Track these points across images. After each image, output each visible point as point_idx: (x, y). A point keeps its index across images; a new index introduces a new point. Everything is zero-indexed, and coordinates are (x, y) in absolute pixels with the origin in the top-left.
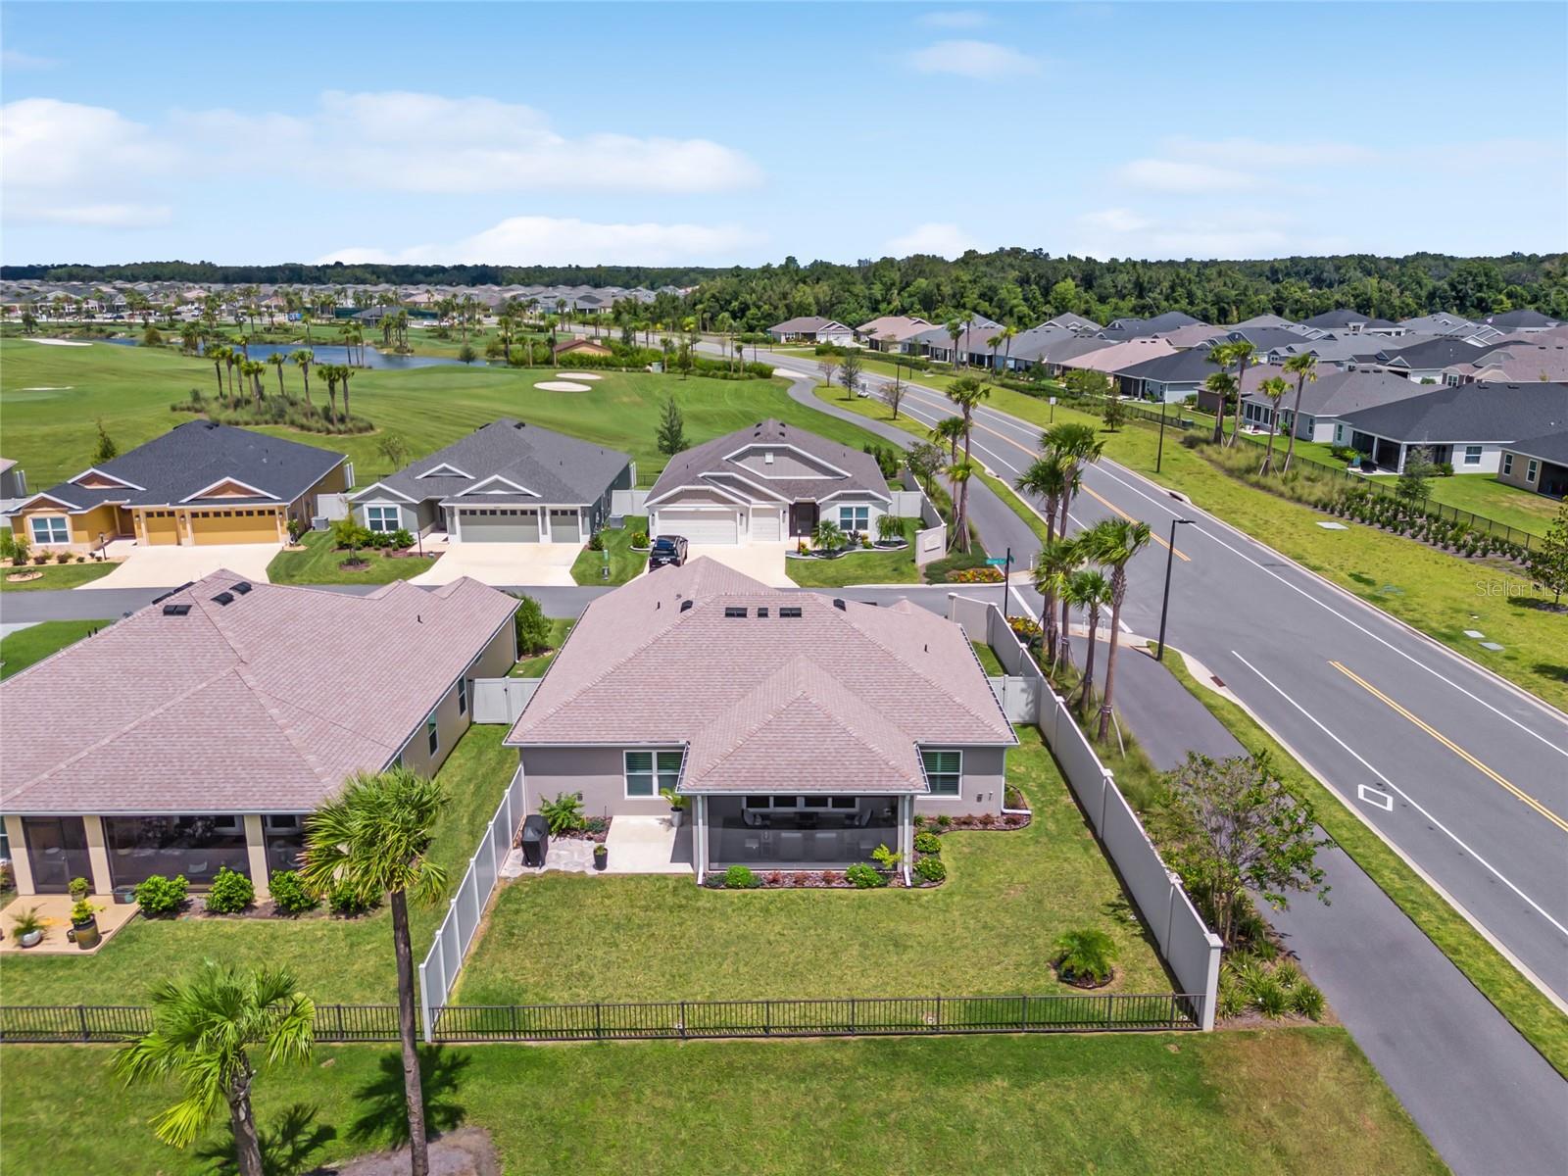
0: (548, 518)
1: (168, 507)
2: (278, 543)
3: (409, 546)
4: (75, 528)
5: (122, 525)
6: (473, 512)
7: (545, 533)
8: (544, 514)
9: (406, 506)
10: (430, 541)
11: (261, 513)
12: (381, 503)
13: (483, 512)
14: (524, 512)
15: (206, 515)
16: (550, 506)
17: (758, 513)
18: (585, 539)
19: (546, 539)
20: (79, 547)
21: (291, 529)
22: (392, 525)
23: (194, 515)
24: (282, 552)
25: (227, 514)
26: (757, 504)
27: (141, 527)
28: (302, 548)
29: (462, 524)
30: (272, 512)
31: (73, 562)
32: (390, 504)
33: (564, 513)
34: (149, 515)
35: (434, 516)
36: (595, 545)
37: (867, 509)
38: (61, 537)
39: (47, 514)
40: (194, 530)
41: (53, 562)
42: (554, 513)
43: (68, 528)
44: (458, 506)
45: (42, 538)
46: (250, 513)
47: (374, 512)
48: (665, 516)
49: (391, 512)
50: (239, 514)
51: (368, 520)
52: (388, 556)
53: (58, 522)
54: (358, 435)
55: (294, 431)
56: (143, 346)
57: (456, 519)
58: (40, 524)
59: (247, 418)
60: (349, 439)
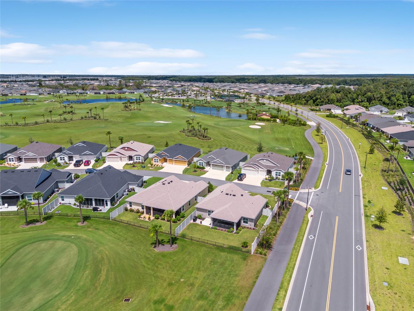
0: (225, 167)
1: (171, 159)
2: (185, 166)
3: (204, 169)
4: (159, 161)
5: (166, 161)
6: (214, 165)
7: (225, 169)
9: (205, 162)
10: (207, 168)
11: (184, 161)
13: (216, 165)
14: (222, 166)
15: (177, 160)
16: (226, 165)
17: (260, 171)
18: (231, 171)
19: (225, 171)
20: (159, 164)
21: (187, 164)
22: (202, 165)
23: (175, 160)
24: (186, 168)
25: (179, 161)
26: (260, 169)
27: (168, 161)
28: (189, 167)
29: (212, 166)
30: (185, 161)
31: (158, 166)
32: (202, 162)
33: (228, 167)
34: (169, 160)
35: (208, 164)
36: (232, 173)
37: (280, 173)
38: (157, 162)
39: (156, 158)
40: (175, 163)
41: (156, 166)
43: (158, 161)
44: (212, 164)
45: (155, 162)
46: (182, 161)
48: (244, 169)
49: (202, 163)
50: (181, 161)
51: (199, 164)
52: (200, 170)
53: (157, 160)
54: (208, 140)
55: (197, 139)
56: (181, 107)
57: (212, 165)
58: (155, 160)
59: (191, 135)
60: (206, 141)
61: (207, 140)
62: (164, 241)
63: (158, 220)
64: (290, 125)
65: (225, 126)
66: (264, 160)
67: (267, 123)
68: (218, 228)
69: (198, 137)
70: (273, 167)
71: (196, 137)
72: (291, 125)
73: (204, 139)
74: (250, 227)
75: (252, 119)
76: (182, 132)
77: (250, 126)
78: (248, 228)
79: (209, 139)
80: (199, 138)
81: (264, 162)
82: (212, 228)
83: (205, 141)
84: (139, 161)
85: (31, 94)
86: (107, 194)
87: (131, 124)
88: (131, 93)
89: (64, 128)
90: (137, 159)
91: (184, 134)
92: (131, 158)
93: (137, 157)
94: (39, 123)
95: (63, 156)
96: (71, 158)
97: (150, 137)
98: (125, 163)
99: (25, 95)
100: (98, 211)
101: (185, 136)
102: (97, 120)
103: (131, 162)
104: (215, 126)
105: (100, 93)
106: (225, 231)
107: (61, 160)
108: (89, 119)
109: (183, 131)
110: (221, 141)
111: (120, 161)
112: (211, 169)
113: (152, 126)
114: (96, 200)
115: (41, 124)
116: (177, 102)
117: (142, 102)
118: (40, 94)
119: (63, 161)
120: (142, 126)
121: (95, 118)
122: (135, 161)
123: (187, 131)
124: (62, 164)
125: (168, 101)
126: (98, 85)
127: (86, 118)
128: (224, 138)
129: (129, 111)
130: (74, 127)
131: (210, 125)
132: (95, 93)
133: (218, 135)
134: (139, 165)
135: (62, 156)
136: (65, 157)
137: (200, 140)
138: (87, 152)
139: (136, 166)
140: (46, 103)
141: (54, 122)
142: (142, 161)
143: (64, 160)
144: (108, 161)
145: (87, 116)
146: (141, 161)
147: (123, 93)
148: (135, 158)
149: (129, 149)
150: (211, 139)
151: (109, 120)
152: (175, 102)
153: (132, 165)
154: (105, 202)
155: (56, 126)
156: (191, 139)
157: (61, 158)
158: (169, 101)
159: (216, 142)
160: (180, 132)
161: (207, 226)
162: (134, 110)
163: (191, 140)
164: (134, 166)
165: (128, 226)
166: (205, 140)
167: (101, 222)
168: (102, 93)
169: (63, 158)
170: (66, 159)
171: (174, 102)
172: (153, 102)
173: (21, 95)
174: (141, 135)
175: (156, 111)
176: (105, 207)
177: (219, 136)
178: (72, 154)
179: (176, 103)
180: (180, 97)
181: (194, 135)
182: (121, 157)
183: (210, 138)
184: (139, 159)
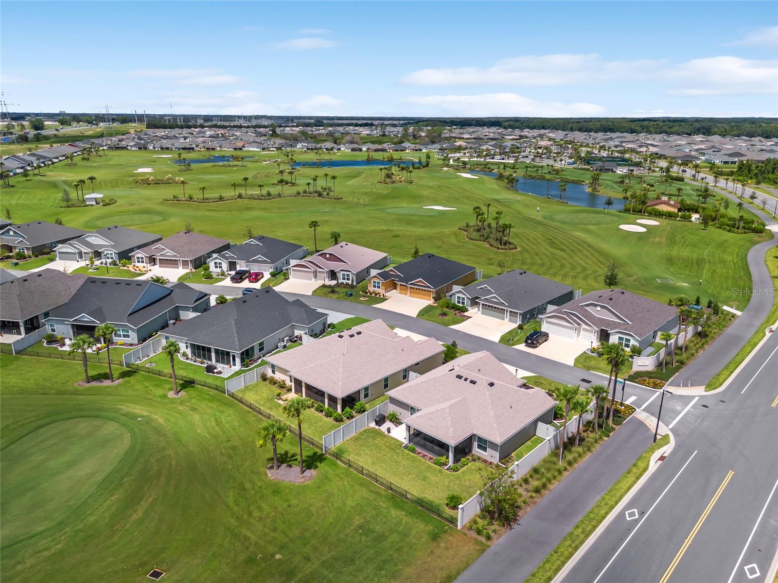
0: (508, 313)
1: (404, 284)
2: (426, 302)
3: (464, 312)
5: (394, 287)
6: (486, 305)
7: (507, 318)
8: (507, 311)
9: (468, 298)
10: (472, 311)
11: (428, 291)
12: (461, 295)
13: (489, 306)
14: (501, 309)
15: (414, 288)
16: (509, 309)
17: (584, 330)
18: (519, 323)
19: (507, 320)
20: (381, 291)
21: (433, 298)
22: (463, 303)
23: (411, 288)
24: (429, 305)
25: (419, 289)
26: (584, 326)
27: (398, 288)
28: (436, 305)
29: (482, 308)
30: (430, 291)
31: (378, 296)
32: (464, 296)
33: (514, 312)
34: (401, 285)
35: (474, 302)
36: (520, 327)
37: (630, 340)
38: (379, 287)
39: (377, 280)
40: (410, 292)
41: (373, 295)
42: (511, 312)
43: (381, 285)
44: (482, 302)
45: (374, 286)
46: (425, 290)
47: (459, 298)
48: (548, 322)
49: (463, 299)
50: (422, 290)
51: (456, 300)
52: (455, 314)
53: (379, 283)
54: (509, 251)
55: (488, 246)
56: (496, 179)
57: (481, 306)
58: (374, 282)
59: (476, 238)
60: (504, 253)
61: (506, 249)
62: (295, 458)
63: (311, 409)
64: (721, 228)
65: (564, 223)
66: (596, 305)
67: (665, 221)
68: (419, 450)
69: (489, 242)
70: (614, 325)
71: (485, 243)
72: (724, 229)
73: (500, 247)
74: (490, 460)
75: (634, 211)
76: (463, 230)
77: (622, 227)
78: (485, 461)
79: (510, 249)
80: (491, 245)
81: (597, 312)
82: (406, 447)
83: (501, 253)
84: (348, 281)
85: (251, 149)
86: (237, 343)
87: (377, 210)
88: (417, 150)
89: (261, 209)
90: (344, 279)
91: (466, 233)
92: (333, 275)
93: (344, 275)
94: (226, 199)
95: (220, 261)
96: (232, 266)
97: (397, 236)
98: (320, 283)
99: (240, 149)
100: (214, 373)
101: (465, 238)
102: (324, 197)
103: (334, 283)
104: (545, 220)
105: (361, 150)
106: (431, 459)
107: (216, 267)
108: (309, 195)
109: (465, 228)
110: (537, 254)
111: (313, 280)
112: (480, 313)
113: (414, 215)
114: (217, 351)
115: (228, 201)
116: (493, 170)
117: (424, 167)
118: (263, 149)
119: (219, 270)
120: (396, 214)
121: (320, 195)
122: (340, 282)
123: (472, 229)
124: (215, 276)
125: (475, 166)
126: (368, 135)
127: (304, 195)
128: (548, 247)
129: (390, 184)
130: (279, 208)
131: (532, 219)
132: (353, 150)
133: (540, 241)
134: (344, 290)
135: (218, 261)
136: (223, 263)
137: (493, 248)
138: (260, 257)
139: (337, 292)
140: (264, 165)
141: (250, 198)
142: (352, 281)
143: (221, 267)
144: (293, 277)
145: (307, 191)
146: (350, 282)
147: (402, 150)
148: (340, 275)
149: (333, 258)
150: (516, 248)
151: (344, 199)
152: (489, 168)
153: (330, 290)
154: (231, 358)
155: (249, 206)
156: (474, 245)
157: (216, 263)
158: (479, 166)
159: (526, 255)
160: (459, 229)
161: (398, 441)
162: (400, 182)
163: (474, 247)
164: (333, 292)
165: (249, 412)
166: (502, 249)
167: (207, 397)
168: (364, 149)
169: (219, 263)
170: (225, 266)
171: (486, 169)
172: (445, 169)
173: (235, 149)
174: (383, 231)
175: (438, 186)
176: (231, 367)
177: (539, 243)
178: (235, 259)
179: (491, 171)
180: (503, 159)
181: (482, 238)
182: (315, 273)
183: (513, 247)
184: (348, 279)
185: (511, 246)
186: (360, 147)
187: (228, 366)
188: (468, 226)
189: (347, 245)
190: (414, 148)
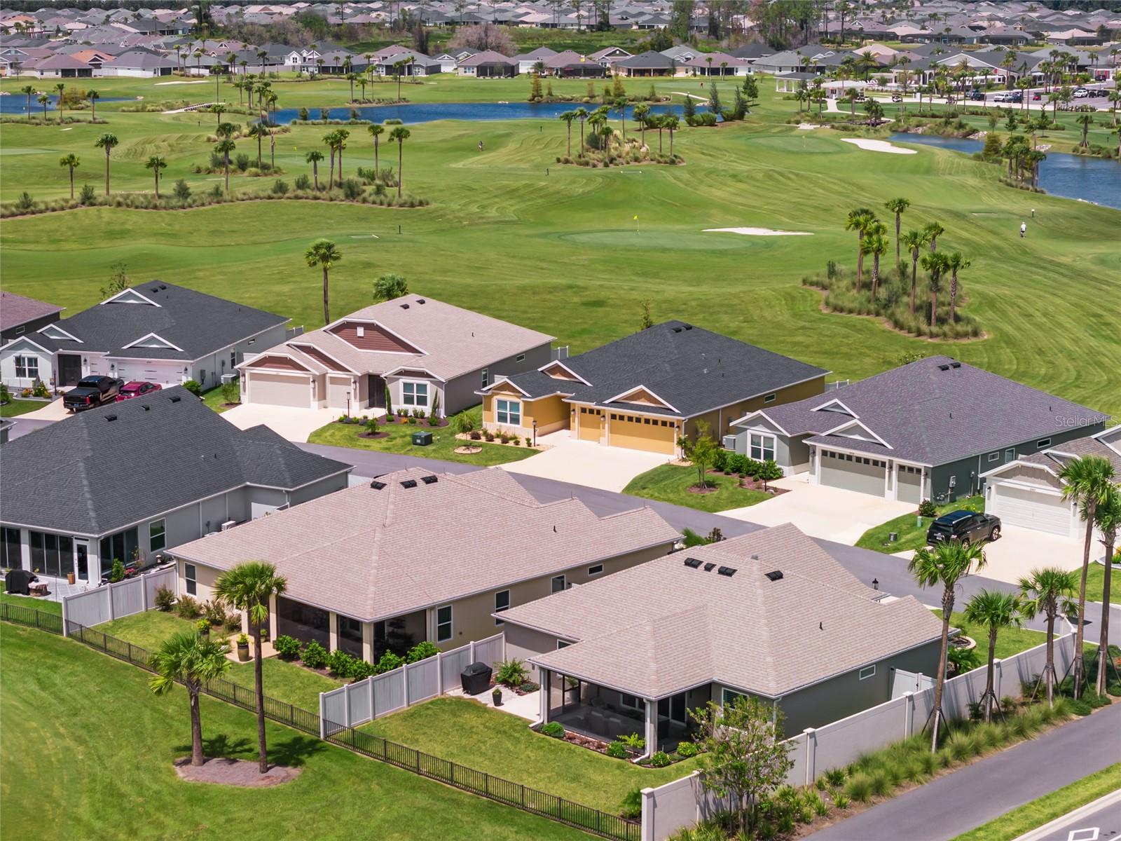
0: (894, 473)
1: (593, 405)
2: (666, 455)
3: (771, 479)
4: (525, 414)
5: (564, 416)
6: (833, 455)
7: (890, 488)
8: (891, 468)
9: (781, 437)
11: (664, 423)
12: (761, 431)
13: (841, 456)
14: (876, 463)
15: (622, 418)
16: (898, 461)
18: (921, 500)
19: (891, 495)
20: (523, 430)
21: (680, 442)
22: (769, 455)
23: (613, 417)
24: (663, 465)
25: (638, 420)
27: (575, 422)
28: (688, 463)
29: (823, 465)
30: (672, 425)
31: (511, 443)
32: (769, 433)
33: (911, 469)
34: (584, 410)
35: (801, 453)
36: (924, 510)
38: (515, 420)
39: (508, 397)
40: (612, 431)
41: (498, 441)
42: (902, 468)
43: (521, 413)
44: (820, 446)
45: (502, 418)
46: (655, 422)
47: (756, 439)
48: (1003, 491)
49: (769, 441)
50: (647, 421)
51: (749, 446)
53: (515, 406)
54: (951, 341)
55: (888, 326)
56: (978, 158)
57: (818, 459)
58: (502, 404)
59: (855, 305)
60: (935, 346)
62: (246, 747)
63: (293, 664)
68: (571, 731)
69: (891, 317)
73: (924, 327)
76: (818, 284)
79: (958, 335)
80: (898, 324)
82: (538, 729)
83: (928, 346)
84: (419, 408)
85: (122, 73)
86: (92, 514)
87: (545, 235)
88: (714, 72)
89: (155, 234)
90: (408, 400)
91: (822, 295)
92: (375, 389)
93: (408, 387)
94: (42, 207)
95: (33, 354)
96: (68, 367)
97: (599, 303)
98: (336, 413)
99: (85, 72)
100: (28, 591)
101: (822, 306)
102: (364, 201)
103: (379, 412)
104: (1099, 268)
105: (512, 71)
106: (599, 746)
107: (20, 372)
108: (318, 194)
109: (826, 281)
110: (1040, 352)
111: (315, 404)
112: (815, 479)
113: (665, 250)
114: (35, 538)
115: (49, 214)
116: (974, 131)
117: (729, 118)
118: (166, 72)
119: (27, 382)
120: (604, 247)
121: (352, 192)
122: (395, 408)
123: (844, 283)
124: (16, 396)
125: (914, 121)
126: (544, 25)
127: (300, 193)
128: (1082, 334)
129: (601, 165)
130: (215, 233)
131: (1059, 265)
132: (483, 70)
133: (1062, 319)
134: (409, 430)
135: (26, 353)
136: (41, 361)
137: (903, 333)
138: (153, 340)
139: (385, 435)
140: (167, 120)
141: (119, 204)
142: (435, 407)
143: (33, 373)
144: (252, 400)
145: (311, 180)
146: (427, 410)
147: (661, 72)
148: (396, 390)
149: (380, 337)
150: (976, 333)
151: (433, 206)
152: (961, 126)
153: (363, 429)
154: (76, 555)
155: (117, 228)
156: (846, 325)
157: (19, 360)
158: (924, 120)
159: (1006, 353)
160: (805, 282)
161: (516, 718)
162: (636, 160)
163: (844, 331)
164: (373, 434)
165: (127, 668)
166: (932, 335)
168: (525, 67)
169: (30, 360)
170: (46, 369)
171: (949, 129)
172: (805, 127)
173: (67, 73)
174: (554, 289)
175: (769, 176)
176: (73, 582)
177: (1060, 325)
178: (78, 347)
179: (965, 136)
180: (1018, 99)
181: (872, 307)
182: (321, 381)
183: (969, 329)
184: (422, 401)
185: (960, 328)
186: (511, 61)
187: (66, 581)
188: (832, 272)
189: (422, 302)
190: (706, 65)
